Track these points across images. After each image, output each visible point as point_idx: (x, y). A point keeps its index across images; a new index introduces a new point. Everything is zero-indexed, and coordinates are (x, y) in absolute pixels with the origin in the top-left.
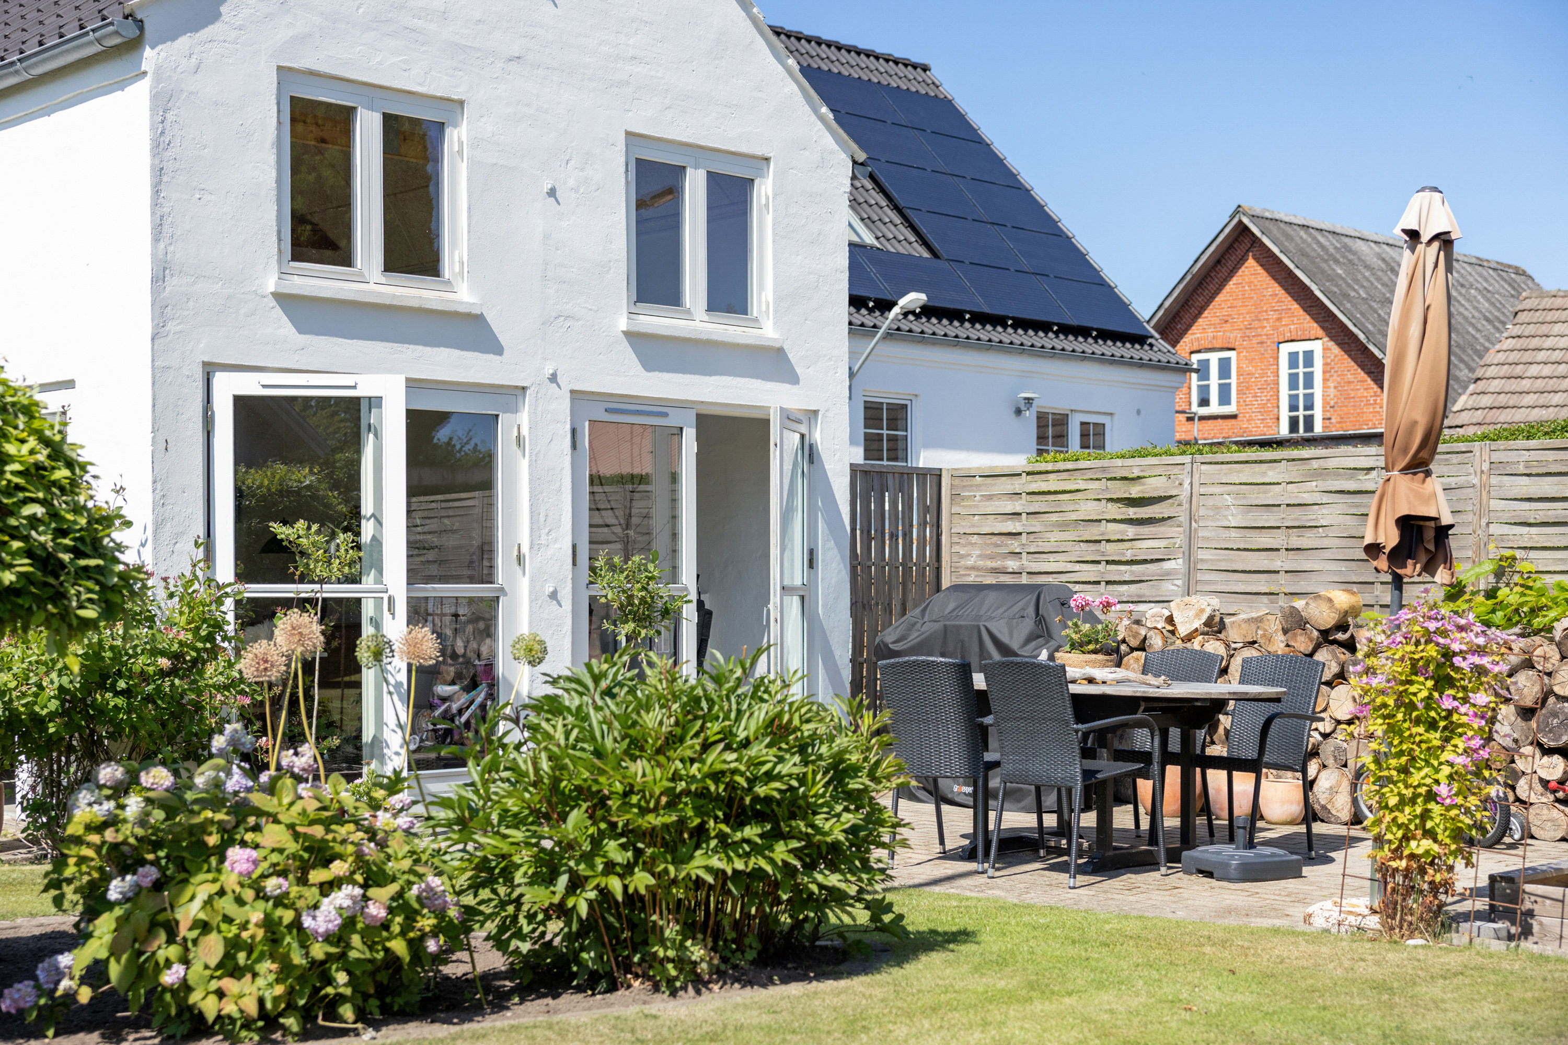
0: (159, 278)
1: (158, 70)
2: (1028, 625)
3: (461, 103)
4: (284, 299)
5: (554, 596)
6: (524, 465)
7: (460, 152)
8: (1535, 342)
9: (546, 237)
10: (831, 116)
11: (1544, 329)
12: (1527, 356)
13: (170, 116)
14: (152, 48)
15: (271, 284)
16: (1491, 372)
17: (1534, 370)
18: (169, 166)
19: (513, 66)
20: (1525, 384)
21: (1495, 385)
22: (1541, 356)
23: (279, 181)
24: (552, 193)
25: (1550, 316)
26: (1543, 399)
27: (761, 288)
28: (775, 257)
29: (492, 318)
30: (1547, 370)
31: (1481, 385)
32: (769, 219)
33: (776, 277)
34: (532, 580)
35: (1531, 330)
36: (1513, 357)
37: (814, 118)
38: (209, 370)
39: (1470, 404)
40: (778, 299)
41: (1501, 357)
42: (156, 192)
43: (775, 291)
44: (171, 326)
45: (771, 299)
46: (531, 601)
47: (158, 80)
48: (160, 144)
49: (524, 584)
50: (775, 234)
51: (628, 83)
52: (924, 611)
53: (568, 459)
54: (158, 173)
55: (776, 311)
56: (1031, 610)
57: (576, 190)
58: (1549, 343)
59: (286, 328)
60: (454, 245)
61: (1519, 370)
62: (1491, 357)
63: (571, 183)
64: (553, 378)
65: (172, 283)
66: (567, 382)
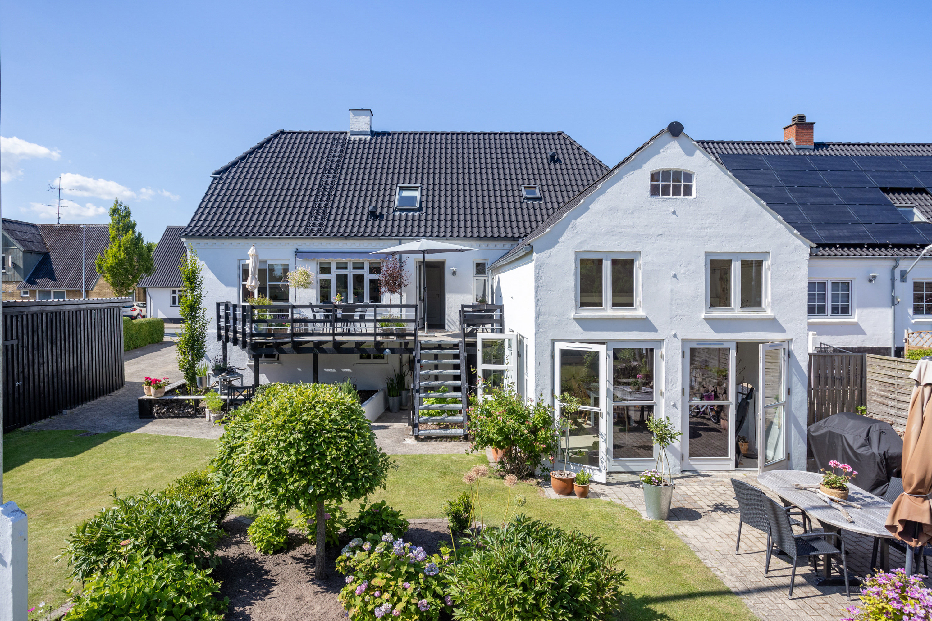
0: (537, 316)
1: (537, 259)
2: (862, 440)
3: (640, 252)
4: (577, 320)
5: (674, 405)
6: (663, 363)
7: (640, 267)
9: (672, 291)
10: (799, 233)
13: (541, 271)
14: (537, 253)
15: (572, 314)
18: (540, 285)
19: (660, 238)
23: (576, 285)
24: (675, 276)
27: (766, 297)
28: (772, 286)
29: (650, 318)
32: (769, 273)
33: (772, 293)
34: (666, 400)
37: (791, 235)
38: (553, 342)
40: (773, 301)
42: (536, 293)
43: (772, 298)
44: (541, 330)
45: (770, 301)
46: (665, 407)
47: (537, 262)
48: (537, 279)
49: (663, 401)
50: (771, 278)
51: (706, 236)
52: (825, 422)
53: (680, 362)
54: (537, 288)
55: (772, 305)
56: (865, 434)
57: (684, 274)
59: (578, 328)
60: (637, 296)
63: (682, 272)
64: (675, 336)
65: (541, 318)
66: (680, 337)
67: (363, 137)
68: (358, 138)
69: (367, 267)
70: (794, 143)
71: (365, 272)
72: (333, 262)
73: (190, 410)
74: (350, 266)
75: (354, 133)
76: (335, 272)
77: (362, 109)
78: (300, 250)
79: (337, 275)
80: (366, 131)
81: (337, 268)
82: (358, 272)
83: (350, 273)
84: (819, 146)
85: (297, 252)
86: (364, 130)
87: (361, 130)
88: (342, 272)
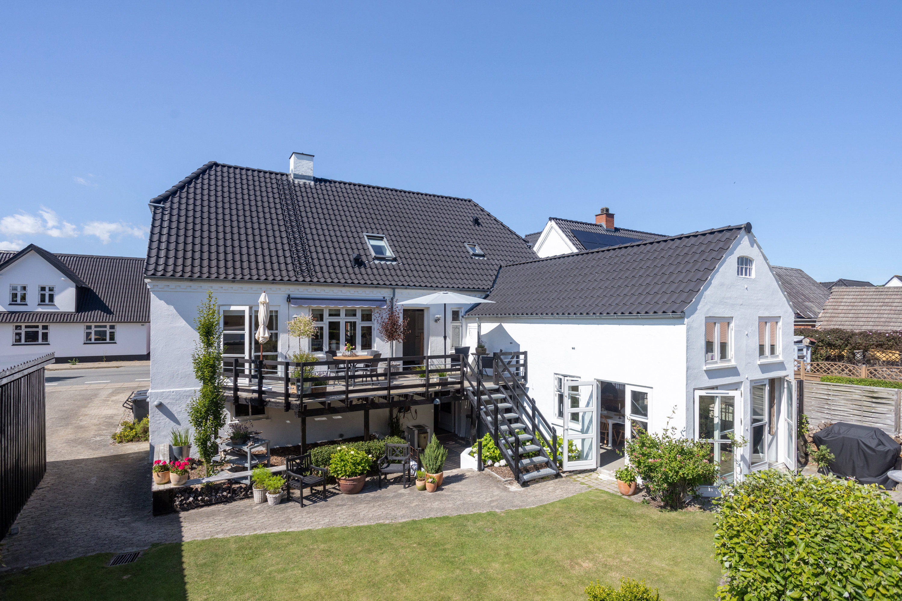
1: (687, 323)
2: (876, 441)
3: (732, 317)
4: (706, 371)
5: (747, 430)
8: (840, 300)
9: (746, 346)
11: (842, 297)
12: (838, 304)
13: (689, 332)
14: (686, 318)
15: (704, 367)
16: (828, 307)
17: (841, 308)
19: (740, 307)
20: (840, 311)
21: (830, 311)
22: (842, 304)
24: (747, 335)
25: (843, 294)
26: (846, 315)
29: (738, 367)
30: (845, 308)
31: (825, 311)
34: (744, 427)
35: (837, 297)
36: (834, 304)
38: (695, 391)
39: (823, 316)
41: (830, 304)
44: (689, 381)
47: (687, 325)
51: (759, 306)
52: (831, 430)
57: (751, 333)
58: (844, 300)
59: (706, 378)
60: (729, 351)
61: (836, 307)
62: (827, 304)
64: (747, 378)
66: (749, 379)
67: (307, 182)
68: (302, 182)
69: (359, 314)
70: (605, 227)
71: (358, 319)
72: (326, 308)
73: (225, 493)
74: (343, 313)
75: (296, 176)
76: (327, 319)
77: (302, 154)
78: (292, 296)
79: (330, 323)
80: (309, 177)
81: (330, 315)
82: (352, 319)
83: (342, 320)
84: (617, 230)
85: (289, 299)
86: (307, 174)
87: (305, 174)
88: (334, 319)
